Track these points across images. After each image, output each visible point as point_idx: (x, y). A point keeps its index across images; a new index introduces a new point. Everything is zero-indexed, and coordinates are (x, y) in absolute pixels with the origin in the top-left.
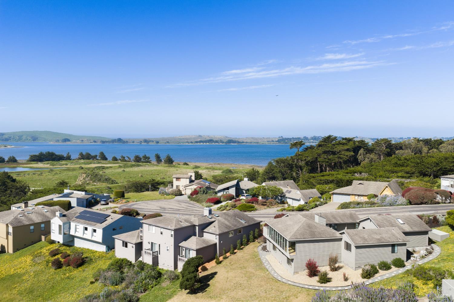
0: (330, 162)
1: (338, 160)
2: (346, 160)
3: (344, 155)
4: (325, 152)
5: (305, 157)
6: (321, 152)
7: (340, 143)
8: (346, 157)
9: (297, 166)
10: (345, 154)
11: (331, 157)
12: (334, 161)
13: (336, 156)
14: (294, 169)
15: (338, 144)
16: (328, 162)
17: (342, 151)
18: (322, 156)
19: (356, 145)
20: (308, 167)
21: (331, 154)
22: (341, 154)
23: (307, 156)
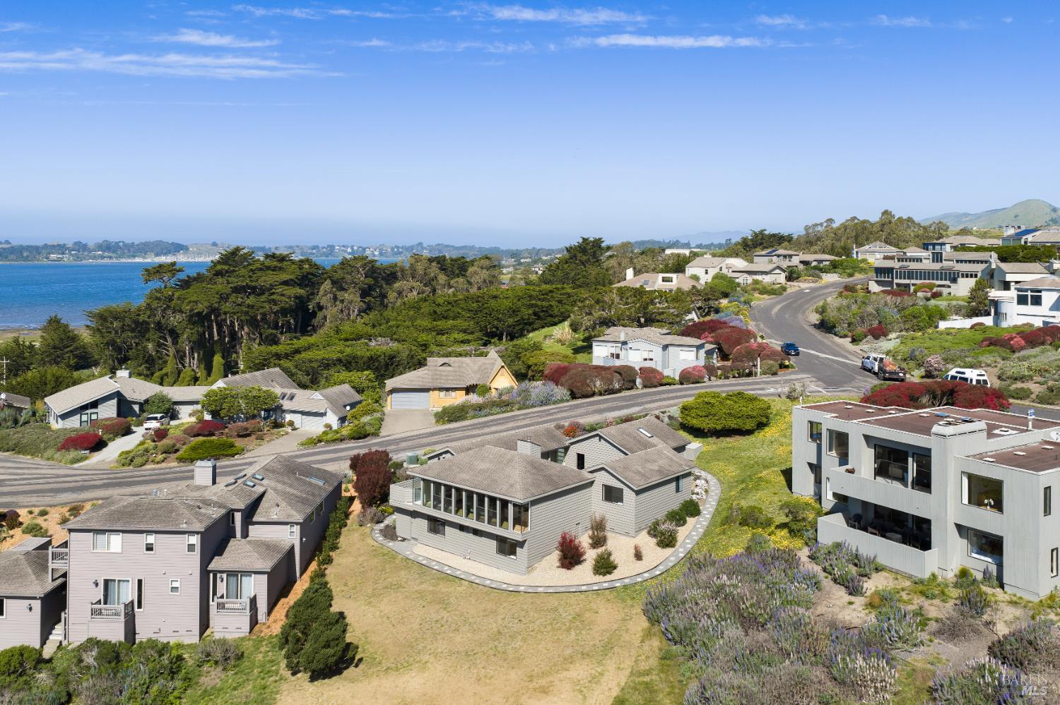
0: (251, 312)
1: (271, 308)
2: (287, 306)
3: (283, 295)
4: (237, 290)
5: (190, 302)
6: (228, 290)
7: (265, 268)
8: (287, 300)
9: (159, 326)
10: (285, 292)
11: (251, 300)
12: (261, 311)
13: (263, 298)
14: (153, 335)
15: (261, 269)
16: (247, 313)
17: (276, 285)
18: (232, 298)
19: (303, 271)
20: (196, 329)
21: (250, 294)
22: (274, 293)
23: (194, 302)
